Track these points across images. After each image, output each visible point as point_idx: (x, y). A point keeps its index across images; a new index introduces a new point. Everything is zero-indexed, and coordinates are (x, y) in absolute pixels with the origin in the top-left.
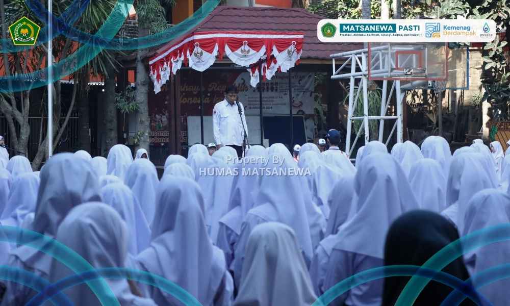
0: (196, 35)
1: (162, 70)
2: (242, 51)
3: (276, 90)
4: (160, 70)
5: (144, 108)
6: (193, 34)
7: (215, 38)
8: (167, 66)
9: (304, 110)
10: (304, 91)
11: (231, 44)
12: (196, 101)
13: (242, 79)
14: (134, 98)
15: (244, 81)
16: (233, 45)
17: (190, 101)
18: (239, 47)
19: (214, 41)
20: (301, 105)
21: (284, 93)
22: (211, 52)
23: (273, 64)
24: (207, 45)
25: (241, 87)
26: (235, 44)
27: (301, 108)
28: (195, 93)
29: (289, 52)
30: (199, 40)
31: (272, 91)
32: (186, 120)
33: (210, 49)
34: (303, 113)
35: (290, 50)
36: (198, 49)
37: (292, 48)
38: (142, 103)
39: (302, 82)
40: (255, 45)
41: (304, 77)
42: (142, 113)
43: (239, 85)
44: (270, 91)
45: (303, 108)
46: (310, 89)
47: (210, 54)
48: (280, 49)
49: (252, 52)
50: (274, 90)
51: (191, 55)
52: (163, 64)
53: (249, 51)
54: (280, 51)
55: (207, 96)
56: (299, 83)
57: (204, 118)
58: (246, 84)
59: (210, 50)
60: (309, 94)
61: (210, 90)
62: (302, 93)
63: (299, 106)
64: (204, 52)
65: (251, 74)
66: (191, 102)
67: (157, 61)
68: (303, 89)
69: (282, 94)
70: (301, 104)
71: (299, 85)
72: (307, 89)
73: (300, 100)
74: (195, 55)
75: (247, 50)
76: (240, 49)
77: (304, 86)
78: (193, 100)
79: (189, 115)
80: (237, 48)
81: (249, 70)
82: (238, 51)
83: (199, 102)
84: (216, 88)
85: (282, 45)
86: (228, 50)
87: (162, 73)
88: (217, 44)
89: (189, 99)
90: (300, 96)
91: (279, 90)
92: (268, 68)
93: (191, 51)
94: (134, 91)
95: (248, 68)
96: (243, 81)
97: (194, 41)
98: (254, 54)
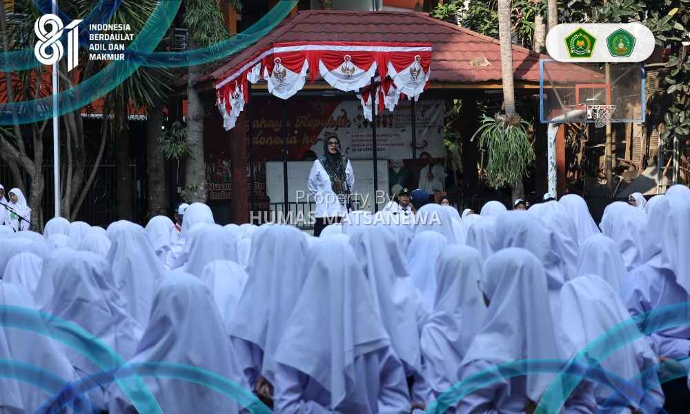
0: (276, 47)
1: (233, 97)
2: (343, 70)
3: (391, 125)
4: (231, 97)
5: (198, 153)
6: (272, 46)
7: (303, 51)
8: (240, 91)
9: (430, 152)
10: (429, 127)
11: (327, 60)
12: (278, 141)
13: (343, 110)
14: (184, 138)
15: (346, 113)
16: (329, 61)
17: (269, 141)
18: (339, 65)
19: (301, 56)
20: (425, 146)
21: (402, 129)
22: (298, 70)
23: (391, 89)
24: (293, 62)
25: (341, 121)
26: (334, 60)
27: (425, 150)
28: (277, 130)
29: (412, 71)
30: (280, 55)
31: (385, 126)
32: (264, 168)
33: (297, 67)
34: (429, 155)
35: (413, 68)
36: (280, 68)
37: (416, 65)
38: (194, 145)
39: (427, 114)
40: (362, 61)
41: (428, 107)
42: (194, 159)
43: (338, 118)
44: (381, 126)
45: (429, 150)
46: (438, 123)
47: (297, 74)
48: (400, 67)
49: (358, 71)
50: (388, 126)
51: (270, 75)
52: (234, 89)
53: (354, 69)
54: (399, 70)
55: (293, 135)
56: (423, 116)
57: (290, 164)
58: (348, 118)
59: (297, 69)
60: (436, 129)
61: (297, 126)
62: (427, 128)
63: (422, 147)
64: (287, 70)
65: (363, 102)
66: (272, 143)
67: (226, 84)
68: (428, 123)
69: (398, 131)
70: (426, 143)
71: (422, 118)
72: (434, 123)
73: (424, 139)
74: (276, 75)
75: (351, 68)
76: (340, 67)
77: (430, 119)
78: (273, 140)
79: (268, 161)
80: (336, 66)
81: (359, 97)
82: (338, 70)
83: (282, 142)
84: (307, 123)
85: (402, 62)
86: (323, 69)
87: (233, 102)
88: (306, 60)
89: (268, 139)
90: (424, 133)
91: (394, 126)
92: (386, 95)
93: (270, 70)
94: (184, 129)
95: (357, 93)
96: (343, 113)
97: (273, 56)
98: (360, 74)
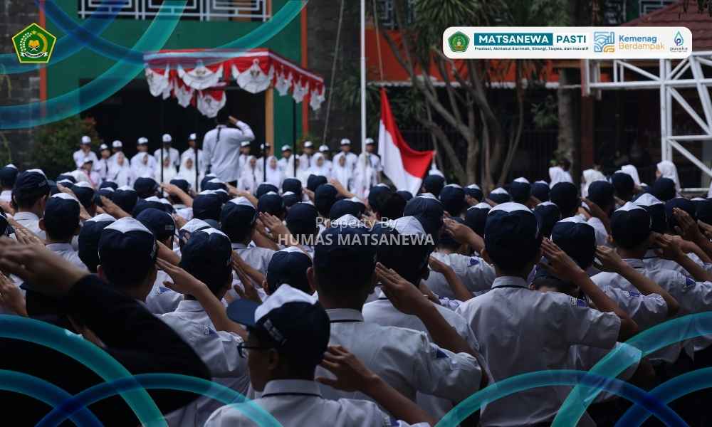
2: (198, 72)
18: (194, 68)
29: (252, 73)
37: (255, 67)
49: (209, 72)
54: (241, 71)
82: (193, 73)
85: (244, 65)
98: (210, 75)
